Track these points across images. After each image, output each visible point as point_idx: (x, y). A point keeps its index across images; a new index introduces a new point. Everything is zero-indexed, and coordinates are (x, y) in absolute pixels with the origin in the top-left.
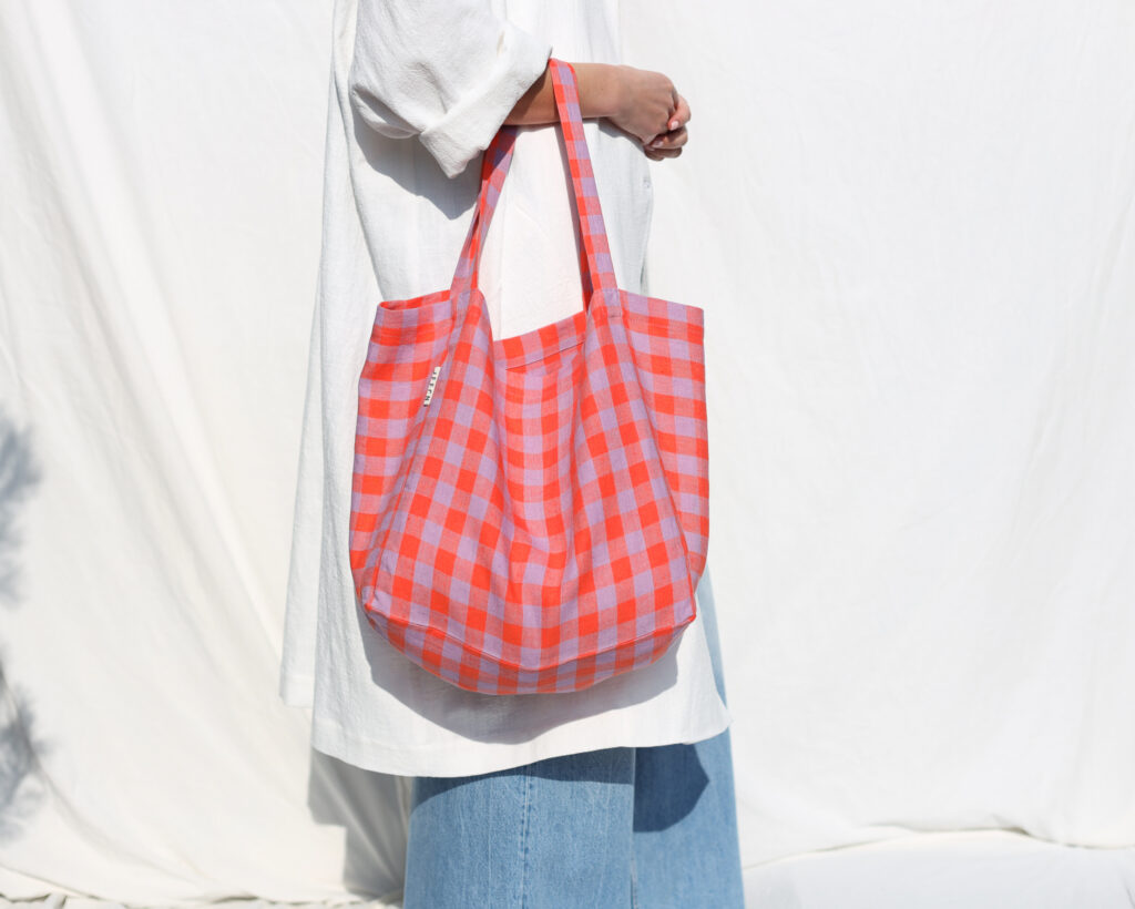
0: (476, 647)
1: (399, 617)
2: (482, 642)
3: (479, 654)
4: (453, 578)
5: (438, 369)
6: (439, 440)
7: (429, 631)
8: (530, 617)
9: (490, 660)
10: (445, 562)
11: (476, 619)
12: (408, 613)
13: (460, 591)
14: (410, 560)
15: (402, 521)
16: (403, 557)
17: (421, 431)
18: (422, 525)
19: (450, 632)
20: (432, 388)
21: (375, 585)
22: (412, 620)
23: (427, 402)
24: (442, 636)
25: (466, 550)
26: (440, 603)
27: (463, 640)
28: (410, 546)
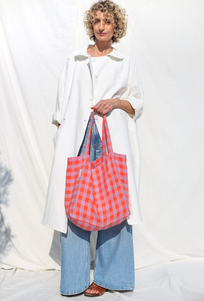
0: (91, 223)
1: (77, 219)
2: (93, 222)
3: (92, 225)
4: (87, 211)
5: (81, 170)
6: (83, 185)
7: (83, 221)
8: (102, 217)
9: (94, 225)
10: (86, 208)
11: (92, 218)
12: (79, 218)
13: (89, 213)
14: (79, 208)
15: (77, 200)
16: (78, 208)
17: (79, 182)
18: (81, 201)
19: (86, 221)
20: (80, 174)
21: (72, 213)
22: (79, 219)
23: (79, 177)
24: (85, 222)
25: (89, 206)
26: (85, 216)
27: (89, 222)
28: (79, 205)
